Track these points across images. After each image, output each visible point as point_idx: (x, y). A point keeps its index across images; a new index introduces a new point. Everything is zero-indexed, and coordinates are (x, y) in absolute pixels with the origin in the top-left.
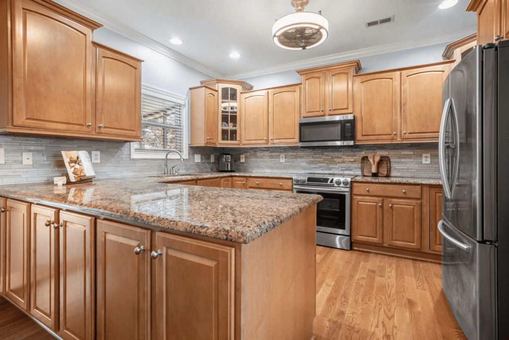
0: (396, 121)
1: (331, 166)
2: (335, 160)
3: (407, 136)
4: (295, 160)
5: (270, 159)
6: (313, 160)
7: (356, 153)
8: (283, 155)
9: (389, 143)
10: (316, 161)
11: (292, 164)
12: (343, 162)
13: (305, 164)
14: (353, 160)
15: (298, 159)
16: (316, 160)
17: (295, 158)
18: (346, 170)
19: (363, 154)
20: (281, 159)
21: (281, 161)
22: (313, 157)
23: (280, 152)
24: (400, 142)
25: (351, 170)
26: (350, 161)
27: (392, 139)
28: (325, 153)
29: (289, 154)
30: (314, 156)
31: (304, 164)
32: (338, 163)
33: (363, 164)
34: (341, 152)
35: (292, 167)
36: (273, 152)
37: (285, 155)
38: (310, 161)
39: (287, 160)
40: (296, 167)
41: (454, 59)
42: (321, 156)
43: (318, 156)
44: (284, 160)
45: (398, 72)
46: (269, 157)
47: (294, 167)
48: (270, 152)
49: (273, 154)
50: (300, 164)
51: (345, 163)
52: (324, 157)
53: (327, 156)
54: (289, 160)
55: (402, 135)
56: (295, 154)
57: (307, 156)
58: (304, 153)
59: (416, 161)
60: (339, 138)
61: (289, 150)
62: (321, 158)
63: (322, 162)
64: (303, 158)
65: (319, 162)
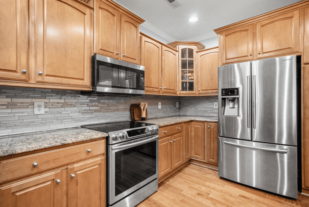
1: (107, 114)
2: (110, 108)
4: (63, 109)
5: (9, 111)
6: (88, 108)
8: (40, 103)
10: (91, 110)
11: (57, 115)
12: (117, 110)
13: (78, 114)
14: (124, 107)
15: (66, 109)
16: (91, 108)
17: (62, 107)
18: (120, 117)
20: (36, 110)
21: (36, 112)
22: (88, 105)
26: (122, 109)
27: (159, 92)
28: (102, 101)
29: (52, 101)
30: (90, 104)
31: (76, 115)
32: (114, 110)
34: (115, 100)
35: (57, 120)
36: (15, 96)
37: (46, 103)
38: (85, 110)
39: (47, 110)
40: (65, 119)
41: (177, 50)
42: (97, 103)
43: (94, 104)
44: (43, 111)
45: (161, 45)
46: (5, 107)
47: (61, 121)
48: (7, 97)
49: (15, 100)
50: (71, 115)
51: (119, 110)
52: (100, 105)
53: (104, 103)
54: (51, 110)
55: (163, 89)
56: (62, 101)
57: (81, 104)
58: (76, 101)
59: (155, 107)
60: (135, 87)
61: (52, 96)
62: (97, 106)
63: (98, 111)
64: (75, 106)
65: (96, 111)
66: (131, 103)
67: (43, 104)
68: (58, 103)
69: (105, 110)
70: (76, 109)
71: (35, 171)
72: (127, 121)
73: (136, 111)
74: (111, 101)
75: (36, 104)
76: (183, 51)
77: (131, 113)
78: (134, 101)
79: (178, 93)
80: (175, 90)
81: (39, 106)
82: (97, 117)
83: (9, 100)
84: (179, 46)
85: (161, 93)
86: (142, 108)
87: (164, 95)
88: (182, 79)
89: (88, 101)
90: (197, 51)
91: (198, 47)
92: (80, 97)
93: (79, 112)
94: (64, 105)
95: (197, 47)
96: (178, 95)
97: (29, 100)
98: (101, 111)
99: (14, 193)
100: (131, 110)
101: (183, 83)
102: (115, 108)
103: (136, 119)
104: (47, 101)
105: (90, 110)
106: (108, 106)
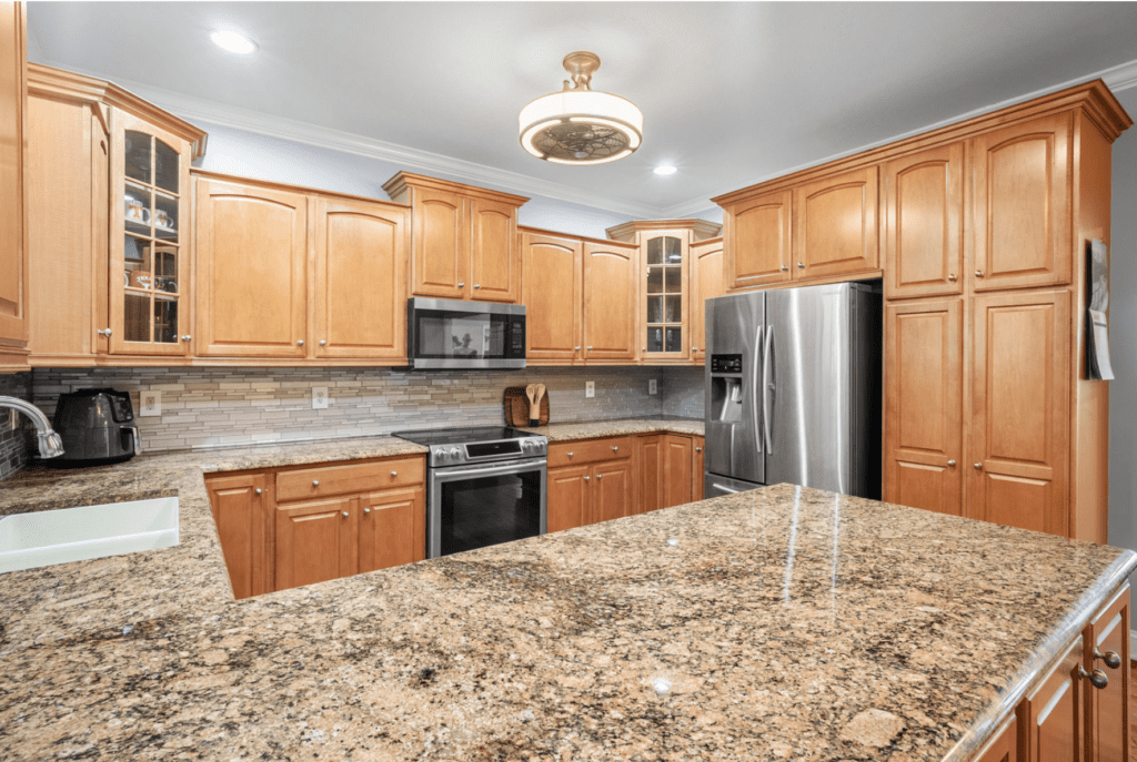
0: (578, 327)
1: (447, 410)
2: (454, 396)
3: (592, 353)
4: (359, 399)
5: (278, 402)
6: (406, 398)
8: (321, 388)
9: (569, 364)
10: (413, 401)
11: (349, 411)
12: (472, 401)
13: (386, 409)
14: (489, 395)
15: (365, 399)
16: (413, 397)
17: (357, 395)
18: (477, 417)
20: (315, 401)
21: (316, 405)
22: (406, 390)
23: (312, 380)
24: (582, 364)
25: (486, 417)
26: (483, 399)
27: (573, 358)
28: (434, 382)
29: (340, 384)
30: (409, 388)
31: (383, 411)
32: (463, 402)
33: (508, 403)
35: (348, 420)
36: (287, 380)
37: (330, 389)
38: (399, 402)
39: (333, 401)
40: (362, 419)
41: (637, 244)
42: (426, 388)
43: (418, 388)
44: (325, 403)
45: (579, 242)
46: (272, 396)
47: (355, 421)
48: (275, 380)
49: (284, 386)
50: (373, 410)
51: (474, 402)
52: (432, 391)
54: (340, 400)
55: (586, 352)
56: (357, 386)
57: (392, 390)
58: (383, 383)
59: (578, 392)
60: (501, 353)
61: (340, 375)
62: (426, 393)
63: (428, 403)
64: (381, 394)
65: (422, 403)
66: (505, 386)
67: (325, 391)
68: (350, 388)
69: (443, 400)
70: (382, 398)
71: (315, 493)
72: (496, 427)
73: (517, 404)
74: (456, 381)
75: (315, 391)
76: (654, 246)
77: (504, 408)
78: (511, 381)
79: (637, 358)
80: (626, 350)
81: (320, 395)
82: (424, 415)
83: (277, 385)
84: (643, 232)
85: (580, 359)
86: (531, 396)
87: (588, 364)
88: (649, 321)
89: (406, 382)
90: (691, 242)
91: (695, 232)
92: (389, 375)
93: (389, 405)
94: (361, 392)
95: (691, 231)
96: (639, 364)
97: (305, 385)
98: (433, 404)
99: (291, 518)
100: (505, 401)
101: (651, 331)
102: (466, 396)
103: (517, 422)
104: (332, 384)
105: (409, 401)
106: (450, 392)
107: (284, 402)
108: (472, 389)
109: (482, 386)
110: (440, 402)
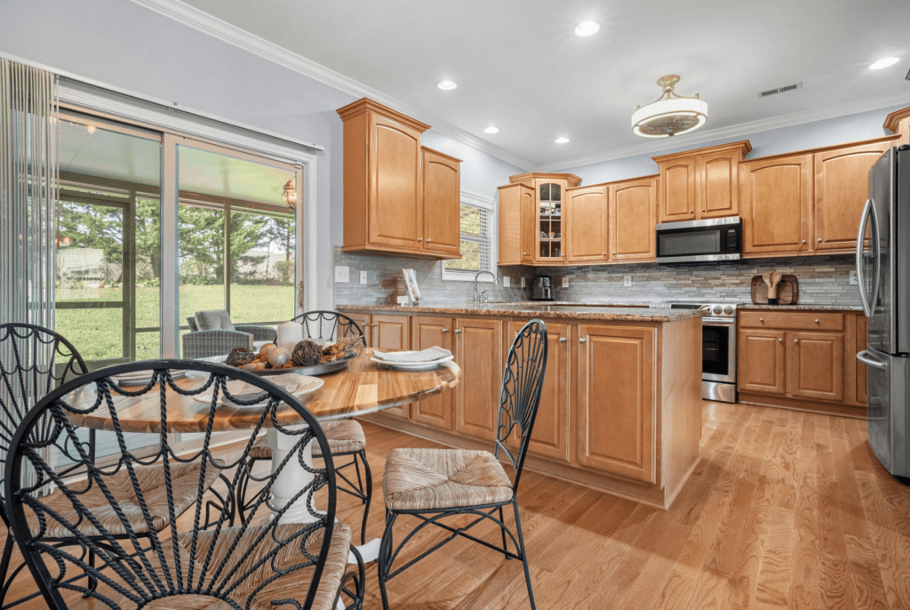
0: (806, 225)
1: (704, 291)
2: (709, 282)
3: (824, 245)
4: (647, 282)
5: (609, 283)
6: (675, 282)
7: (742, 272)
8: (628, 277)
9: (796, 255)
10: (680, 284)
11: (643, 289)
12: (723, 285)
13: (663, 288)
14: (738, 282)
15: (651, 282)
16: (679, 282)
17: (647, 280)
18: (727, 296)
19: (754, 272)
20: (625, 283)
21: (626, 285)
23: (624, 272)
24: (812, 254)
25: (735, 296)
26: (733, 284)
27: (800, 250)
28: (694, 273)
29: (638, 274)
31: (661, 289)
32: (715, 286)
33: (754, 287)
34: (719, 270)
35: (642, 293)
36: (613, 272)
37: (632, 277)
38: (671, 284)
39: (634, 283)
40: (649, 292)
42: (688, 276)
44: (630, 284)
45: (811, 155)
46: (607, 280)
48: (609, 273)
49: (613, 275)
50: (656, 289)
51: (725, 285)
52: (693, 278)
53: (696, 276)
54: (638, 283)
55: (816, 244)
56: (647, 274)
57: (666, 278)
61: (638, 270)
62: (689, 279)
63: (689, 286)
64: (660, 280)
65: (685, 286)
66: (752, 276)
67: (630, 277)
68: (643, 277)
69: (701, 284)
70: (661, 282)
74: (711, 272)
75: (625, 277)
77: (751, 291)
81: (628, 280)
82: (687, 292)
83: (609, 275)
89: (675, 273)
93: (664, 286)
97: (621, 275)
98: (692, 286)
100: (752, 285)
102: (718, 282)
103: (759, 301)
104: (634, 274)
105: (677, 284)
106: (706, 279)
107: (613, 283)
108: (723, 277)
109: (732, 275)
110: (698, 285)
